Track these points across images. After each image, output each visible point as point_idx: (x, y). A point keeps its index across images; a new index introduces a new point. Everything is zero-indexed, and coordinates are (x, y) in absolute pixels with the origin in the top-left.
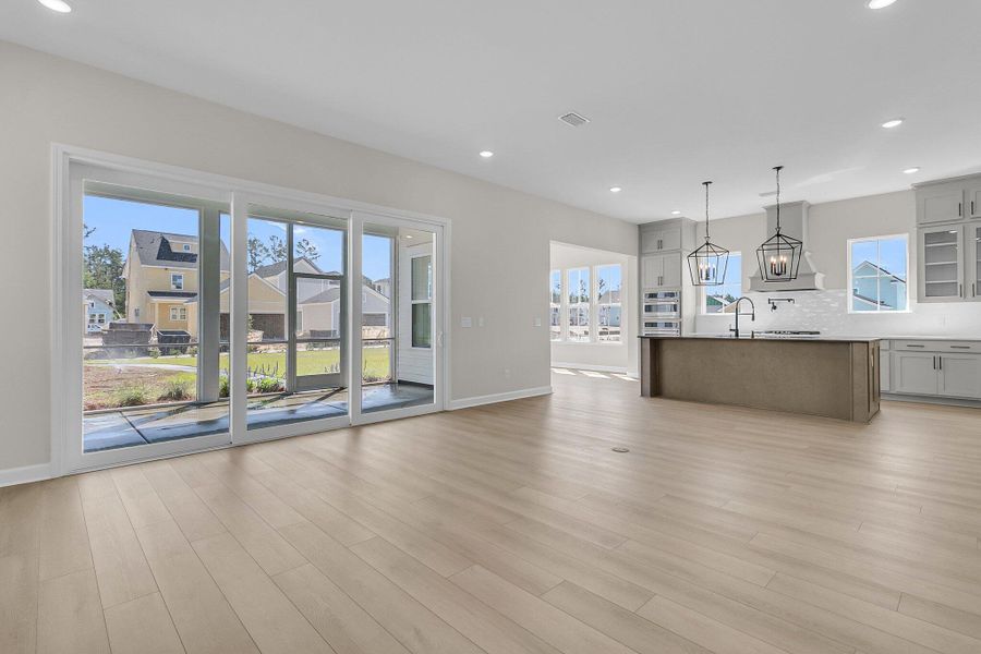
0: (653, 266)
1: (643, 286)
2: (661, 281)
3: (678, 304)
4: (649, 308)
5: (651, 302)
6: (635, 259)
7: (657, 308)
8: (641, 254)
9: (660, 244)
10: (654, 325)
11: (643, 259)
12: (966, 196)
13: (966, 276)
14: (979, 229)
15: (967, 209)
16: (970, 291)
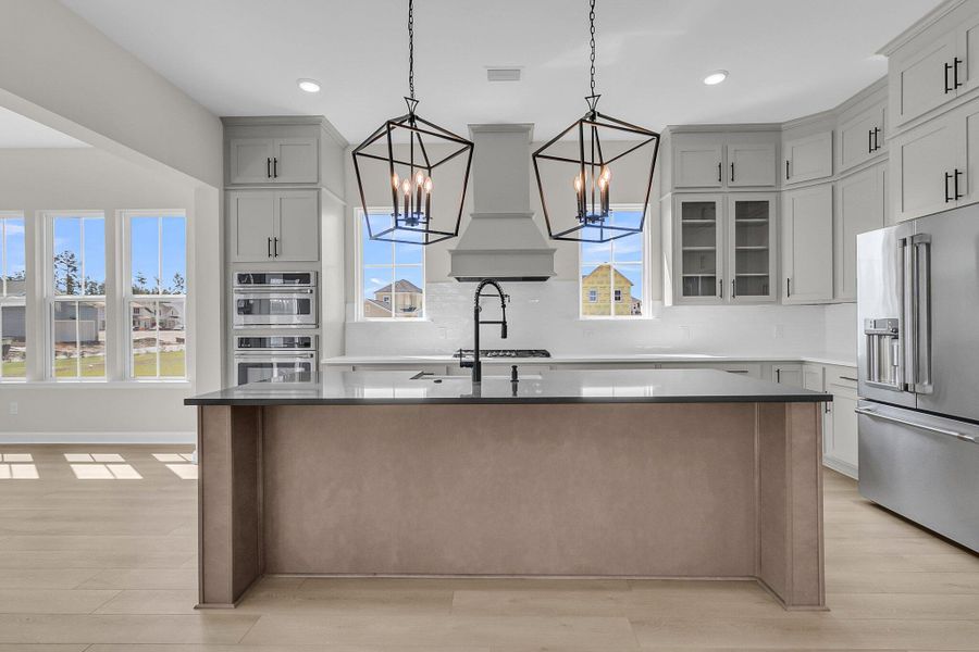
0: (258, 212)
1: (234, 257)
2: (274, 247)
3: (312, 298)
4: (246, 308)
5: (253, 293)
6: (214, 194)
7: (264, 307)
8: (228, 184)
9: (273, 167)
10: (261, 342)
11: (234, 196)
12: (725, 151)
13: (726, 267)
14: (738, 204)
15: (726, 171)
16: (729, 289)
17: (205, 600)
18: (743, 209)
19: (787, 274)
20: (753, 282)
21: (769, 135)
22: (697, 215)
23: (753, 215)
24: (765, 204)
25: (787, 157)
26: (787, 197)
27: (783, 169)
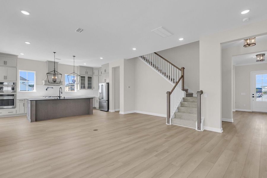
2: (5, 78)
12: (86, 70)
13: (86, 85)
14: (88, 77)
15: (87, 73)
16: (87, 88)
17: (32, 121)
18: (89, 78)
19: (94, 86)
20: (90, 87)
21: (92, 69)
22: (83, 78)
23: (90, 78)
24: (91, 77)
25: (94, 72)
26: (94, 77)
27: (93, 73)
